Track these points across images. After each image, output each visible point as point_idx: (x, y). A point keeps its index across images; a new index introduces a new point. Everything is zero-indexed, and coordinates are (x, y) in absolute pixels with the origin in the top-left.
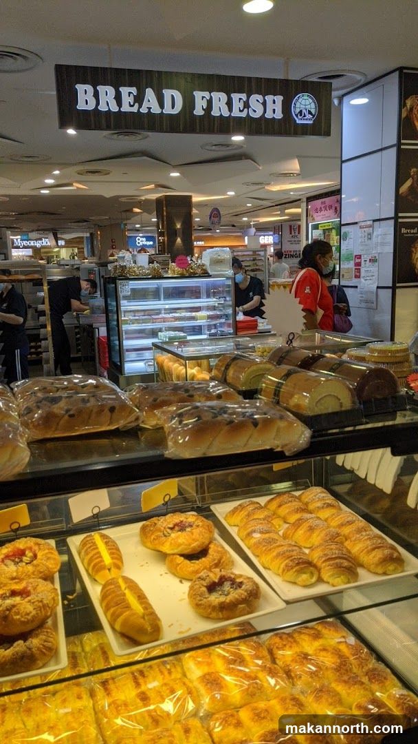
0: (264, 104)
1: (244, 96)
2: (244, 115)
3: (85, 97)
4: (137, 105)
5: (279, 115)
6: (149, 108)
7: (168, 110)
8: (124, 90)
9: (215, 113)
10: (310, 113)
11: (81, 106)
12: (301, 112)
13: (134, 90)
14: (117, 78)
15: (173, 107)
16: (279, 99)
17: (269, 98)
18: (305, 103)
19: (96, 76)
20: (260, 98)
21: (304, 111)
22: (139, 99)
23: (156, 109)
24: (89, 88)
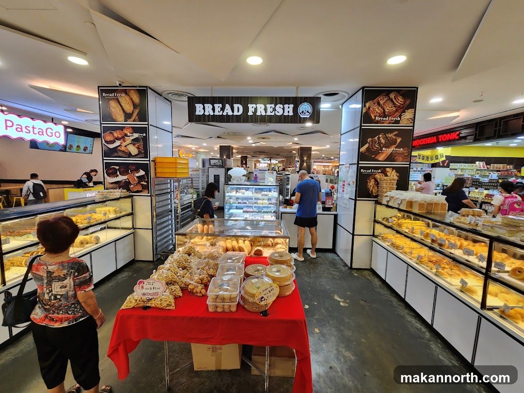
0: (283, 109)
1: (273, 106)
2: (273, 114)
3: (199, 109)
4: (222, 111)
5: (291, 114)
6: (227, 113)
7: (236, 113)
8: (216, 106)
9: (258, 114)
10: (308, 112)
11: (197, 113)
12: (303, 112)
13: (221, 105)
14: (213, 100)
15: (238, 112)
16: (292, 106)
17: (286, 106)
18: (305, 108)
19: (204, 100)
20: (281, 106)
21: (304, 111)
22: (223, 109)
23: (230, 113)
24: (201, 106)
